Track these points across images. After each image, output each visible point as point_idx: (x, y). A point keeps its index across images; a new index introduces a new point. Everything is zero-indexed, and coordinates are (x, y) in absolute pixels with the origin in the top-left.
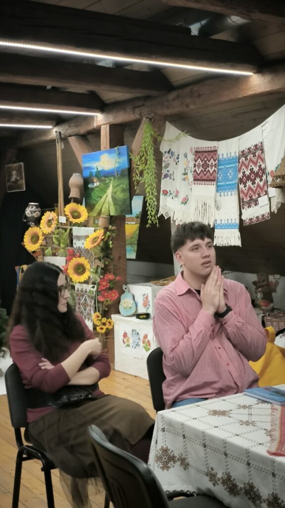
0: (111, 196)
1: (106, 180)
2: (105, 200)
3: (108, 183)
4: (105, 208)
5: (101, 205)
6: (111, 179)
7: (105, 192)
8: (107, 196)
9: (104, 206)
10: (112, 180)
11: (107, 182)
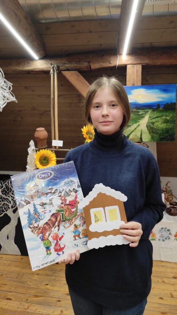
0: (146, 125)
1: (139, 112)
2: (135, 129)
3: (142, 114)
4: (136, 135)
5: (129, 133)
6: (147, 112)
7: (136, 122)
8: (139, 125)
9: (132, 134)
10: (150, 111)
11: (140, 113)
